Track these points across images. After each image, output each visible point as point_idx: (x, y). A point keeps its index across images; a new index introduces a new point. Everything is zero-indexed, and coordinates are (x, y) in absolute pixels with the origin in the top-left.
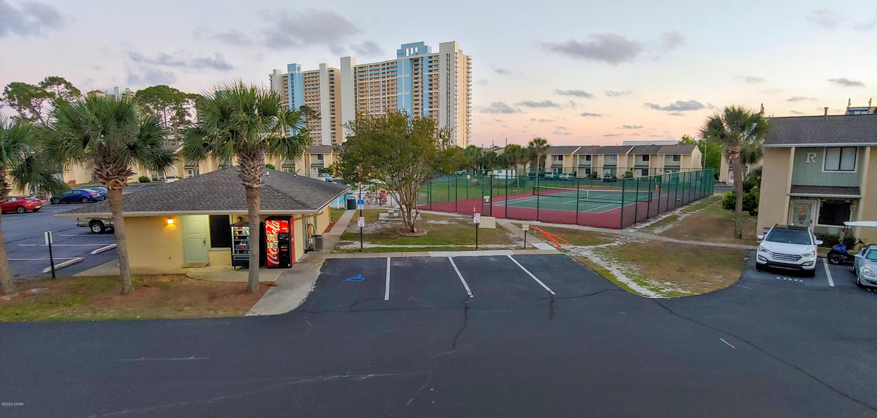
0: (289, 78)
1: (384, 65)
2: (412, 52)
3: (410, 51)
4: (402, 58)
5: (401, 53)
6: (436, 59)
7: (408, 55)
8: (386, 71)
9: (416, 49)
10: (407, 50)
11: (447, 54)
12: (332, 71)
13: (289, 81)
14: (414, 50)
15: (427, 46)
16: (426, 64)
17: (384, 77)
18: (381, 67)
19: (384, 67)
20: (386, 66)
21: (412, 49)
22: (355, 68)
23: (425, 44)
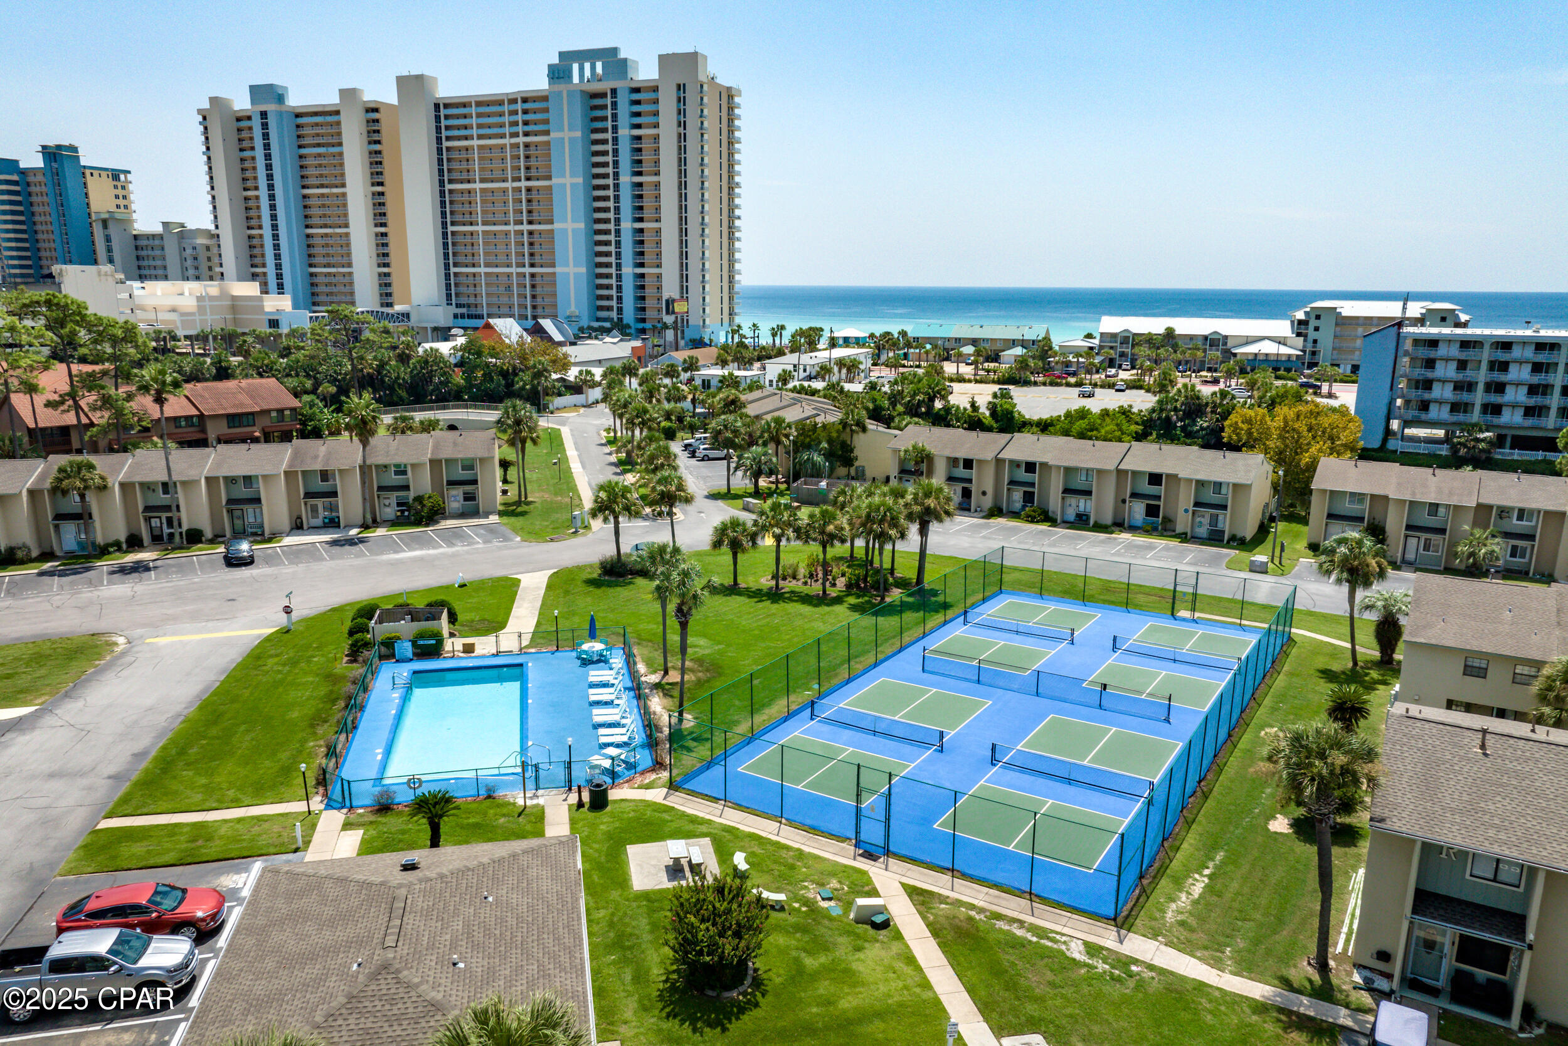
0: (256, 123)
1: (513, 101)
2: (587, 73)
3: (581, 69)
4: (562, 87)
5: (558, 73)
6: (652, 95)
7: (576, 79)
8: (520, 118)
9: (599, 66)
10: (575, 67)
11: (679, 86)
12: (376, 110)
13: (257, 133)
14: (593, 68)
15: (625, 60)
16: (624, 109)
17: (515, 135)
18: (506, 108)
19: (513, 107)
20: (519, 106)
21: (587, 66)
22: (437, 106)
23: (622, 55)
